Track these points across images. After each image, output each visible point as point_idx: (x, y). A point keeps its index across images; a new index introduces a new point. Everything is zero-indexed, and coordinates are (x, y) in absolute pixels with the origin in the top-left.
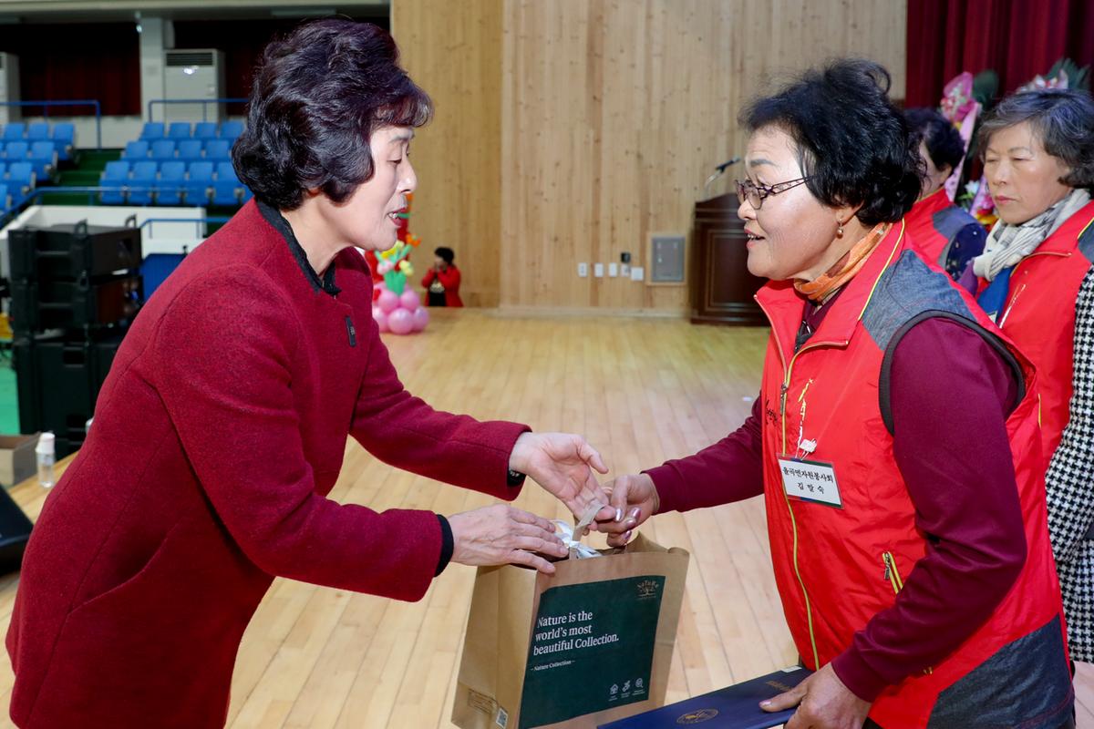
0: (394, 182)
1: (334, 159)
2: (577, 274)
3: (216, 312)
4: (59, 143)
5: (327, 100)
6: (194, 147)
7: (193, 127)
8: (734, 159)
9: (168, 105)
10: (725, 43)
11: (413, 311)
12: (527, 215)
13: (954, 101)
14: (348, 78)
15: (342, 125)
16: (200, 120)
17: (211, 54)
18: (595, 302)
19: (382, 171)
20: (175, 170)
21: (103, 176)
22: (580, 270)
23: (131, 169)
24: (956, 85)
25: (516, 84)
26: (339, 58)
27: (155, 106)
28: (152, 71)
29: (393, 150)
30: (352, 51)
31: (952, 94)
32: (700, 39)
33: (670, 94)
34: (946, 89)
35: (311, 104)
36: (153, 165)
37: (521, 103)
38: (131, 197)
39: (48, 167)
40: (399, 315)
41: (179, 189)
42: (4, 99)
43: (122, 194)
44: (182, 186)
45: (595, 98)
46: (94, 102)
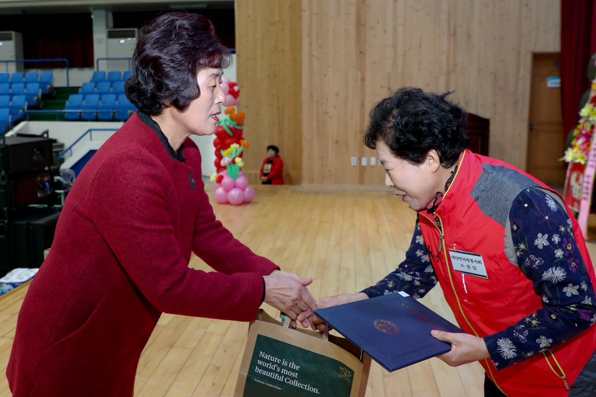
0: (213, 98)
1: (178, 87)
2: (351, 164)
3: (124, 176)
4: (42, 84)
5: (172, 55)
7: (122, 74)
8: (451, 90)
9: (109, 61)
10: (444, 17)
11: (244, 190)
12: (318, 127)
14: (184, 43)
15: (181, 68)
16: (127, 69)
17: (134, 31)
18: (361, 182)
19: (205, 93)
20: (110, 99)
21: (67, 103)
22: (352, 161)
23: (84, 99)
25: (311, 45)
26: (179, 32)
27: (101, 62)
28: (100, 41)
29: (211, 80)
30: (185, 28)
32: (428, 14)
33: (409, 49)
35: (165, 57)
36: (97, 97)
37: (314, 56)
38: (84, 116)
39: (36, 98)
40: (235, 193)
41: (112, 111)
42: (13, 59)
43: (78, 114)
44: (114, 109)
45: (361, 52)
46: (65, 60)
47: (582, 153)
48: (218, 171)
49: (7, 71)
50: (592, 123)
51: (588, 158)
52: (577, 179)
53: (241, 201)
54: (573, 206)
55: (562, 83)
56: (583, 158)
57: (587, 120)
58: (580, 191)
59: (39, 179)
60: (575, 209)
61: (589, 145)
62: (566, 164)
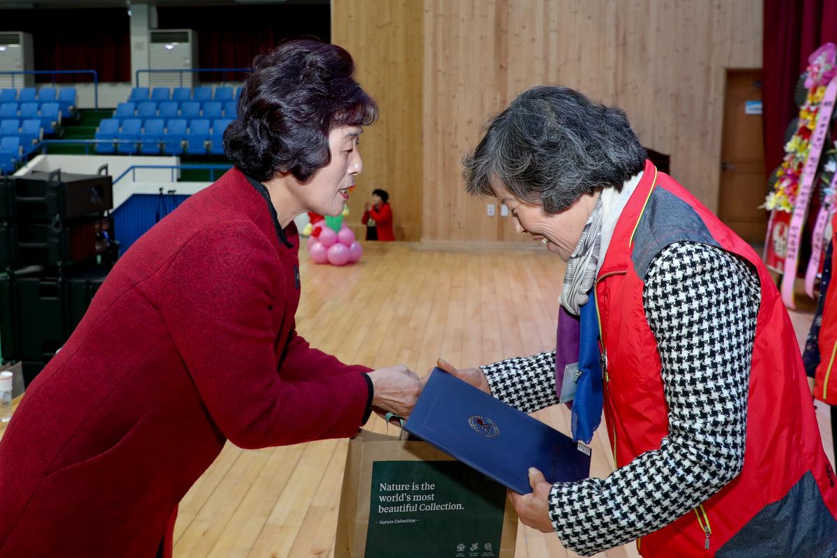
0: (346, 167)
1: (301, 149)
2: (487, 214)
4: (63, 104)
5: (297, 105)
6: (172, 108)
7: (172, 91)
9: (152, 74)
10: (611, 21)
11: (349, 246)
12: (444, 164)
13: (819, 67)
14: (315, 89)
15: (308, 124)
16: (177, 85)
17: (187, 33)
18: (501, 238)
19: (336, 159)
20: (156, 126)
21: (98, 130)
22: (489, 210)
23: (120, 125)
24: (820, 54)
25: (435, 55)
26: (309, 73)
27: (141, 74)
28: (139, 47)
29: (346, 143)
30: (319, 67)
31: (816, 62)
32: (589, 18)
33: (565, 63)
34: (811, 58)
35: (285, 107)
36: (139, 122)
37: (439, 71)
38: (120, 148)
39: (54, 123)
40: (337, 249)
41: (159, 141)
42: (21, 69)
43: (113, 145)
44: (161, 139)
45: (501, 66)
46: (93, 71)
47: (787, 198)
48: (312, 222)
49: (13, 86)
50: (800, 160)
51: (795, 205)
52: (781, 233)
53: (345, 260)
54: (775, 266)
55: (764, 109)
56: (788, 205)
57: (794, 157)
58: (785, 247)
59: (97, 226)
60: (779, 271)
61: (795, 189)
62: (768, 213)
